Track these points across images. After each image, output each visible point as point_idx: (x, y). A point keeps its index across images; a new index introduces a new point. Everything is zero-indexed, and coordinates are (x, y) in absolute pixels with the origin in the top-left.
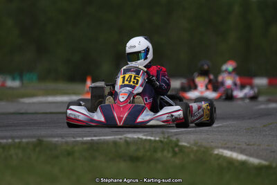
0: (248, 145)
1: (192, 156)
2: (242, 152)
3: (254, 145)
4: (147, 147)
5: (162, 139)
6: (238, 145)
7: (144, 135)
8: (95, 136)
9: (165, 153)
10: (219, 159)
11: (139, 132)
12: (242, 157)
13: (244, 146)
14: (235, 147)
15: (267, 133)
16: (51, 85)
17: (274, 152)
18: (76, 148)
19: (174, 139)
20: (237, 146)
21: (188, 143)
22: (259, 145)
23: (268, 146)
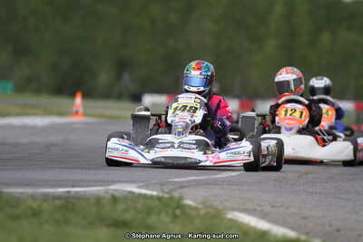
0: (273, 207)
1: (197, 222)
2: (264, 216)
3: (280, 207)
4: (139, 206)
5: (160, 194)
6: (259, 206)
7: (139, 187)
8: (74, 186)
9: (163, 216)
10: (232, 227)
11: (133, 182)
12: (263, 225)
13: (267, 208)
14: (255, 210)
15: (301, 188)
16: (30, 99)
17: (305, 218)
18: (45, 206)
19: (176, 194)
20: (258, 208)
21: (195, 201)
22: (288, 207)
23: (299, 208)
